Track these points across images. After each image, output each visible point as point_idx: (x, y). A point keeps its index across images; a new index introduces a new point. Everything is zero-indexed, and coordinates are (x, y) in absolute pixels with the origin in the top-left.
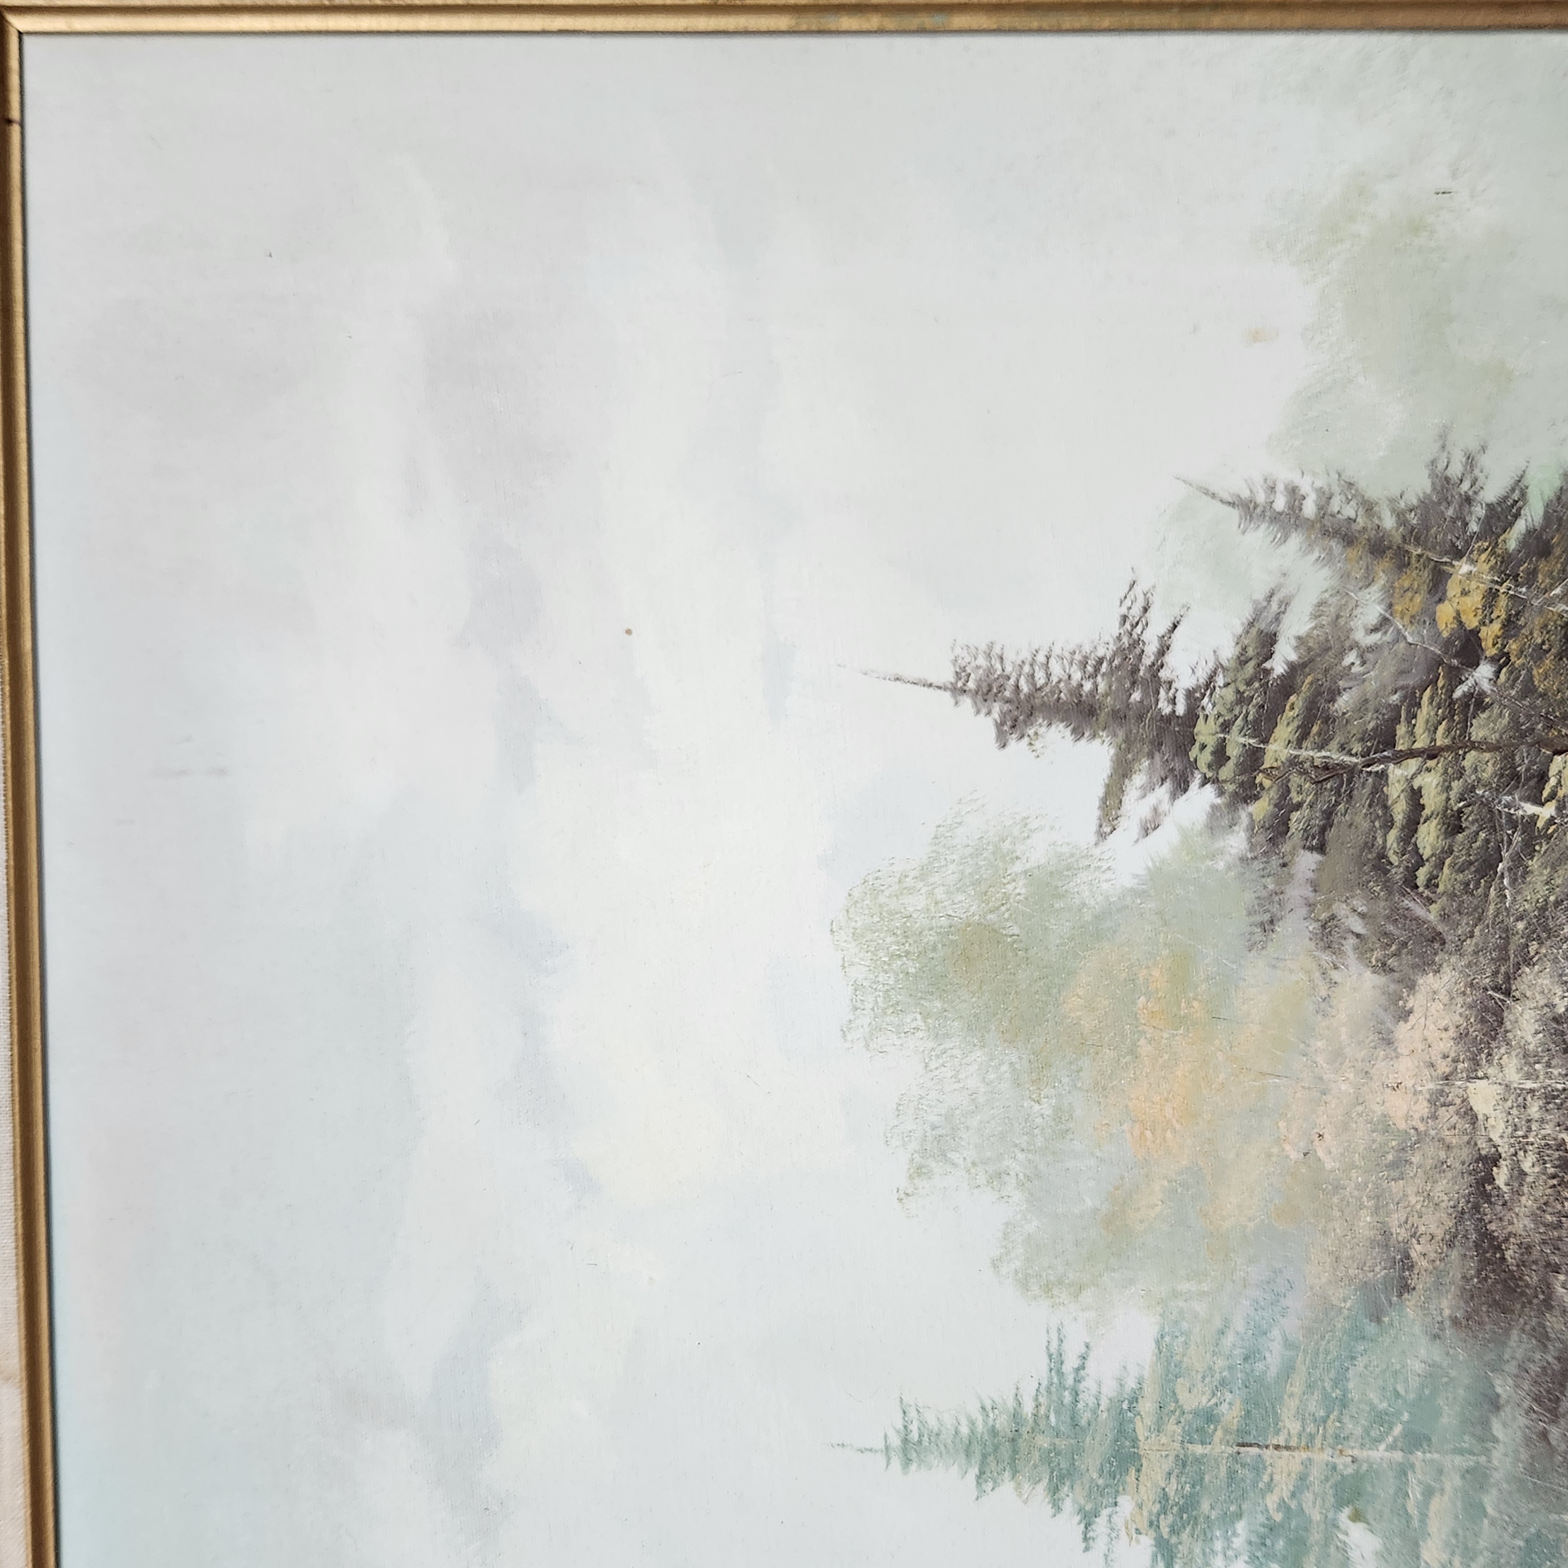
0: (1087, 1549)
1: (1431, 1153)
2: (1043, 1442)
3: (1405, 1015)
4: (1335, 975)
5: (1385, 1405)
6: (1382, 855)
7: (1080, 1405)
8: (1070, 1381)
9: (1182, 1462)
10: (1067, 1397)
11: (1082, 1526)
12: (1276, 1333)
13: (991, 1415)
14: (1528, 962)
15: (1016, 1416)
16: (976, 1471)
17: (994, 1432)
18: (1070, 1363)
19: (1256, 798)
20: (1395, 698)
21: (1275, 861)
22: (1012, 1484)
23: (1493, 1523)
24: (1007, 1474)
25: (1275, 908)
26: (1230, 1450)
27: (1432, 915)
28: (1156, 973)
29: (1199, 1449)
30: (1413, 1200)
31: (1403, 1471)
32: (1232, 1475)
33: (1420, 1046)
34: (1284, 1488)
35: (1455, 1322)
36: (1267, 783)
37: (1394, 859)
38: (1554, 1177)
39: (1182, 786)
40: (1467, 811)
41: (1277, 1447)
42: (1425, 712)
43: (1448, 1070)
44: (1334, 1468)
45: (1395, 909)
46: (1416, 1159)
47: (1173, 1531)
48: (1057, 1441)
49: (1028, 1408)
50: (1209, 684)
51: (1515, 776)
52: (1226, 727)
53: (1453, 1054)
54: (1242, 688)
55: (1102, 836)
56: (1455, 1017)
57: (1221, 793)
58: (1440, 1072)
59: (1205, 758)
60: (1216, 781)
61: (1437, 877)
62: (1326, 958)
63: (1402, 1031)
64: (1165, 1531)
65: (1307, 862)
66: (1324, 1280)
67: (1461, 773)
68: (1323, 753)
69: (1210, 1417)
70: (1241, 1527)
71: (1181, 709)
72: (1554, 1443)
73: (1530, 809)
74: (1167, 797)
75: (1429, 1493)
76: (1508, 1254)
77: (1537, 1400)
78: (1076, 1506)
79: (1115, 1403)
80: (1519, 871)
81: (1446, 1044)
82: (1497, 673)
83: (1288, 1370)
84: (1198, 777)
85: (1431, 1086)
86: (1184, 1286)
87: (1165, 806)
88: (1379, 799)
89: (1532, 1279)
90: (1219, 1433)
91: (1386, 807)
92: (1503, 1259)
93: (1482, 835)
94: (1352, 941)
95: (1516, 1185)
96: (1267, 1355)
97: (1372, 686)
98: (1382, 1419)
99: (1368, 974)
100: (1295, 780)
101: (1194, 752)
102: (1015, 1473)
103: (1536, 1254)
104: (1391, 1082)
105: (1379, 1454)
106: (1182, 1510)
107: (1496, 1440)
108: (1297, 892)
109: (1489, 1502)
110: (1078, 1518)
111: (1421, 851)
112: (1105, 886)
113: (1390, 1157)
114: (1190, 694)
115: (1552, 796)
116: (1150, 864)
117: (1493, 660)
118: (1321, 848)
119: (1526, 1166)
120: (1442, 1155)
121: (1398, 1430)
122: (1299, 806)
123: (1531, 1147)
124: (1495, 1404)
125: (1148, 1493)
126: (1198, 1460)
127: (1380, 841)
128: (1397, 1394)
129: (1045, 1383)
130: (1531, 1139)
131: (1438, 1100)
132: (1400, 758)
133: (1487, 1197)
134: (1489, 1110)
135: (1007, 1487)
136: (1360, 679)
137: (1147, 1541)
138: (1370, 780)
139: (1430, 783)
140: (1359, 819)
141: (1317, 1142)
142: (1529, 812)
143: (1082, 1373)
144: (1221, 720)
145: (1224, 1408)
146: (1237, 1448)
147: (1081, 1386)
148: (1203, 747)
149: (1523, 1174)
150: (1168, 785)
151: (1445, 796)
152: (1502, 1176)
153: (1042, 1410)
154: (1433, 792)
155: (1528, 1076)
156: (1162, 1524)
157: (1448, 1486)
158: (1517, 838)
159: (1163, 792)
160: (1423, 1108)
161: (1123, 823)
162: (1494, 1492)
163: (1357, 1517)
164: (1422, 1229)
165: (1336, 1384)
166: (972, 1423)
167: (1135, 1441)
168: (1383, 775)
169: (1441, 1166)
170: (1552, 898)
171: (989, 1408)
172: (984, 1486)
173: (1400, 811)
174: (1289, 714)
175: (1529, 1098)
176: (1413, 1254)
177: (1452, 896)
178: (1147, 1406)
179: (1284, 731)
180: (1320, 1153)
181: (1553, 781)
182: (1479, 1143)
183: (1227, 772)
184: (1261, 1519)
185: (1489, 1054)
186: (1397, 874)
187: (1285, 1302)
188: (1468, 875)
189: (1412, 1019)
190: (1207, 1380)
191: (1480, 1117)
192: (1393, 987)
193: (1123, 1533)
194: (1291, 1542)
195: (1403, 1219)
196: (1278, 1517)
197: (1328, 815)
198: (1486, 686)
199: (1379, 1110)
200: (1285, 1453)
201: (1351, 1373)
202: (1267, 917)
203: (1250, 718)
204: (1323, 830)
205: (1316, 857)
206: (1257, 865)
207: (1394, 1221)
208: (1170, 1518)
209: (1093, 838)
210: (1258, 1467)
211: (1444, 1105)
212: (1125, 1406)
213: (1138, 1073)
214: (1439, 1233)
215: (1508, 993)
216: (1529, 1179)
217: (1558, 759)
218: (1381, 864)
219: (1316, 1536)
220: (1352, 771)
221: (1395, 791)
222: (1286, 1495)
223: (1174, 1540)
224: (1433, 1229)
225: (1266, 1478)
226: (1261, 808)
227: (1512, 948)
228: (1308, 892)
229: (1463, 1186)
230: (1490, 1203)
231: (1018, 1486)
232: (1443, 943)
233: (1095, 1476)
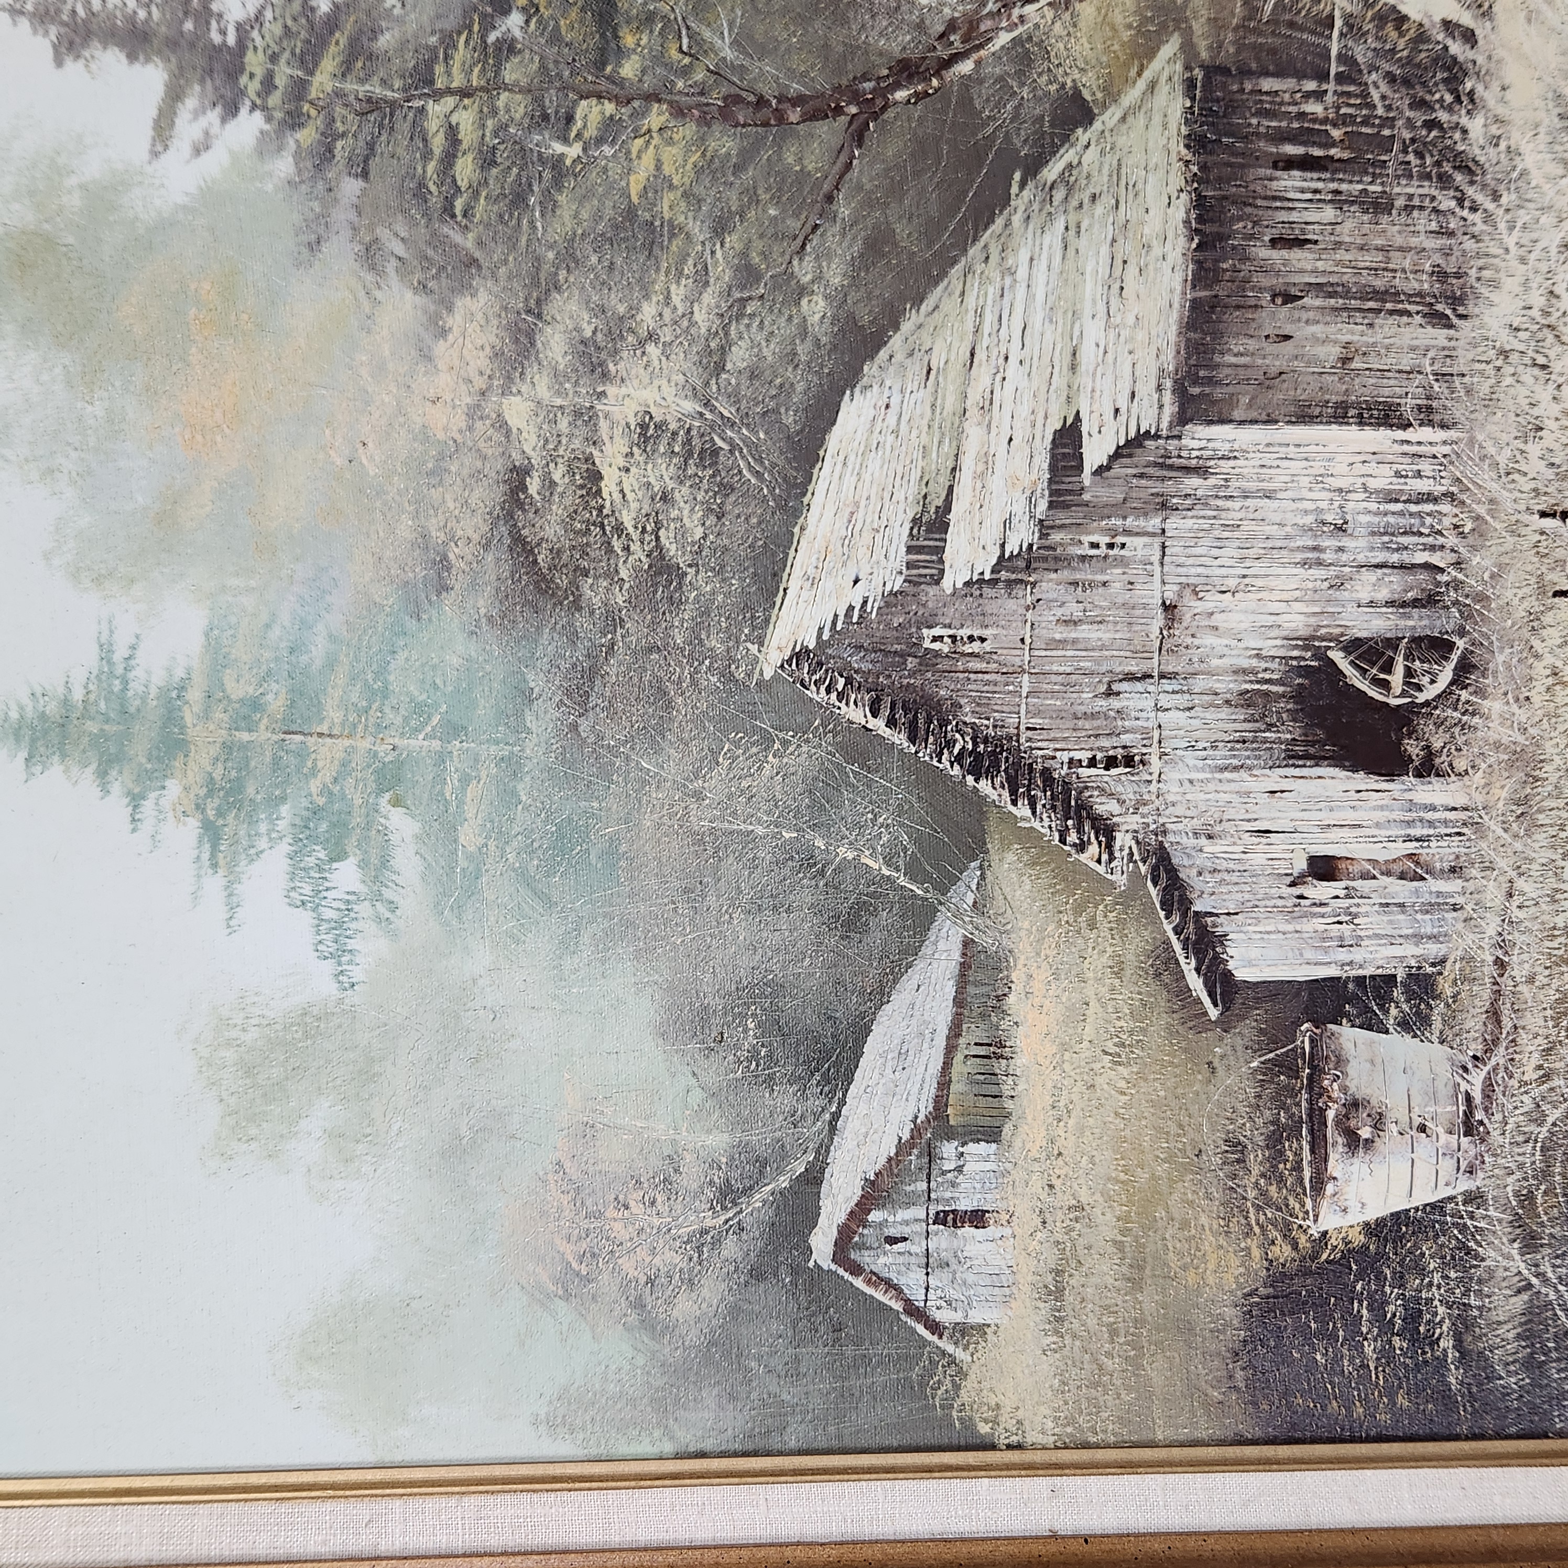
0: (134, 830)
1: (469, 461)
2: (92, 727)
3: (443, 333)
4: (378, 294)
5: (424, 697)
6: (422, 185)
7: (130, 694)
8: (119, 670)
9: (227, 747)
10: (117, 685)
11: (130, 808)
12: (320, 627)
13: (42, 702)
14: (557, 288)
15: (66, 702)
16: (26, 755)
17: (43, 716)
18: (120, 653)
19: (301, 125)
20: (433, 40)
21: (320, 186)
22: (62, 768)
23: (526, 808)
24: (56, 758)
25: (321, 230)
26: (275, 737)
27: (468, 242)
28: (207, 286)
29: (245, 736)
30: (451, 505)
31: (441, 759)
32: (276, 760)
33: (456, 363)
34: (326, 776)
35: (490, 619)
36: (313, 113)
37: (433, 188)
38: (582, 487)
39: (231, 110)
40: (502, 147)
41: (321, 735)
42: (461, 54)
43: (484, 387)
44: (376, 754)
45: (434, 234)
46: (453, 469)
47: (220, 814)
48: (106, 727)
49: (78, 695)
50: (259, 17)
51: (545, 117)
52: (274, 58)
53: (489, 372)
54: (290, 23)
55: (155, 154)
56: (491, 336)
57: (269, 119)
58: (477, 388)
59: (253, 87)
60: (264, 108)
61: (473, 208)
62: (369, 277)
63: (440, 348)
64: (211, 813)
65: (351, 187)
66: (367, 579)
67: (494, 112)
68: (367, 87)
69: (256, 704)
70: (285, 810)
71: (231, 40)
72: (584, 735)
73: (559, 148)
74: (217, 121)
75: (465, 780)
76: (540, 559)
77: (568, 693)
78: (125, 790)
79: (164, 692)
80: (549, 206)
81: (480, 361)
82: (527, 22)
83: (331, 664)
84: (248, 103)
85: (468, 400)
86: (234, 582)
87: (215, 129)
88: (419, 134)
89: (562, 581)
90: (265, 721)
91: (425, 140)
92: (535, 562)
93: (515, 170)
94: (394, 262)
95: (547, 494)
96: (313, 649)
97: (411, 28)
98: (421, 710)
99: (409, 295)
100: (339, 110)
101: (244, 80)
102: (64, 756)
103: (565, 557)
104: (432, 394)
105: (417, 743)
106: (227, 794)
107: (530, 732)
108: (342, 215)
109: (522, 789)
110: (128, 800)
111: (459, 183)
112: (158, 202)
113: (430, 465)
114: (239, 27)
115: (579, 136)
116: (203, 184)
117: (524, 9)
118: (365, 175)
119: (557, 476)
120: (479, 464)
121: (435, 720)
122: (344, 135)
123: (560, 460)
124: (528, 698)
125: (194, 775)
126: (244, 747)
127: (420, 170)
128: (435, 686)
129: (95, 672)
130: (561, 452)
131: (474, 413)
132: (437, 95)
133: (521, 505)
134: (523, 425)
135: (56, 769)
136: (400, 21)
137: (193, 824)
138: (411, 114)
139: (466, 119)
140: (400, 151)
141: (361, 449)
142: (559, 152)
143: (132, 662)
144: (270, 52)
145: (270, 697)
146: (283, 736)
147: (131, 675)
148: (252, 76)
149: (553, 484)
150: (219, 109)
151: (480, 133)
152: (534, 485)
153: (92, 697)
154: (470, 128)
155: (558, 393)
156: (209, 807)
157: (483, 774)
158: (547, 175)
159: (214, 116)
160: (460, 421)
161: (175, 144)
162: (527, 779)
163: (396, 802)
164: (460, 533)
165: (377, 674)
166: (21, 708)
167: (183, 727)
168: (422, 110)
169: (478, 475)
170: (580, 232)
171: (39, 695)
172: (33, 770)
173: (438, 143)
174: (333, 49)
175: (559, 414)
176: (451, 556)
177: (488, 225)
178: (195, 695)
179: (329, 64)
180: (365, 461)
181: (579, 124)
182: (514, 454)
183: (274, 99)
184: (305, 803)
185: (522, 374)
186: (435, 201)
187: (328, 598)
188: (502, 205)
189: (450, 338)
190: (255, 671)
191: (514, 430)
192: (432, 307)
193: (171, 814)
194: (333, 825)
195: (442, 524)
196: (321, 801)
197: (371, 146)
198: (517, 33)
199: (419, 420)
200: (328, 740)
201: (392, 666)
202: (313, 237)
203: (298, 51)
204: (366, 160)
205: (360, 183)
206: (304, 188)
207: (433, 526)
208: (217, 801)
209: (146, 156)
210: (302, 754)
211: (481, 418)
212: (174, 694)
213: (190, 379)
214: (476, 537)
215: (539, 316)
216: (560, 489)
217: (584, 103)
218: (421, 192)
219: (357, 820)
220: (393, 104)
221: (433, 125)
222: (328, 780)
223: (220, 822)
224: (470, 533)
225: (309, 764)
226: (307, 135)
227: (543, 276)
228: (352, 215)
229: (498, 494)
230: (524, 511)
231: (67, 771)
232: (479, 267)
233: (144, 760)
